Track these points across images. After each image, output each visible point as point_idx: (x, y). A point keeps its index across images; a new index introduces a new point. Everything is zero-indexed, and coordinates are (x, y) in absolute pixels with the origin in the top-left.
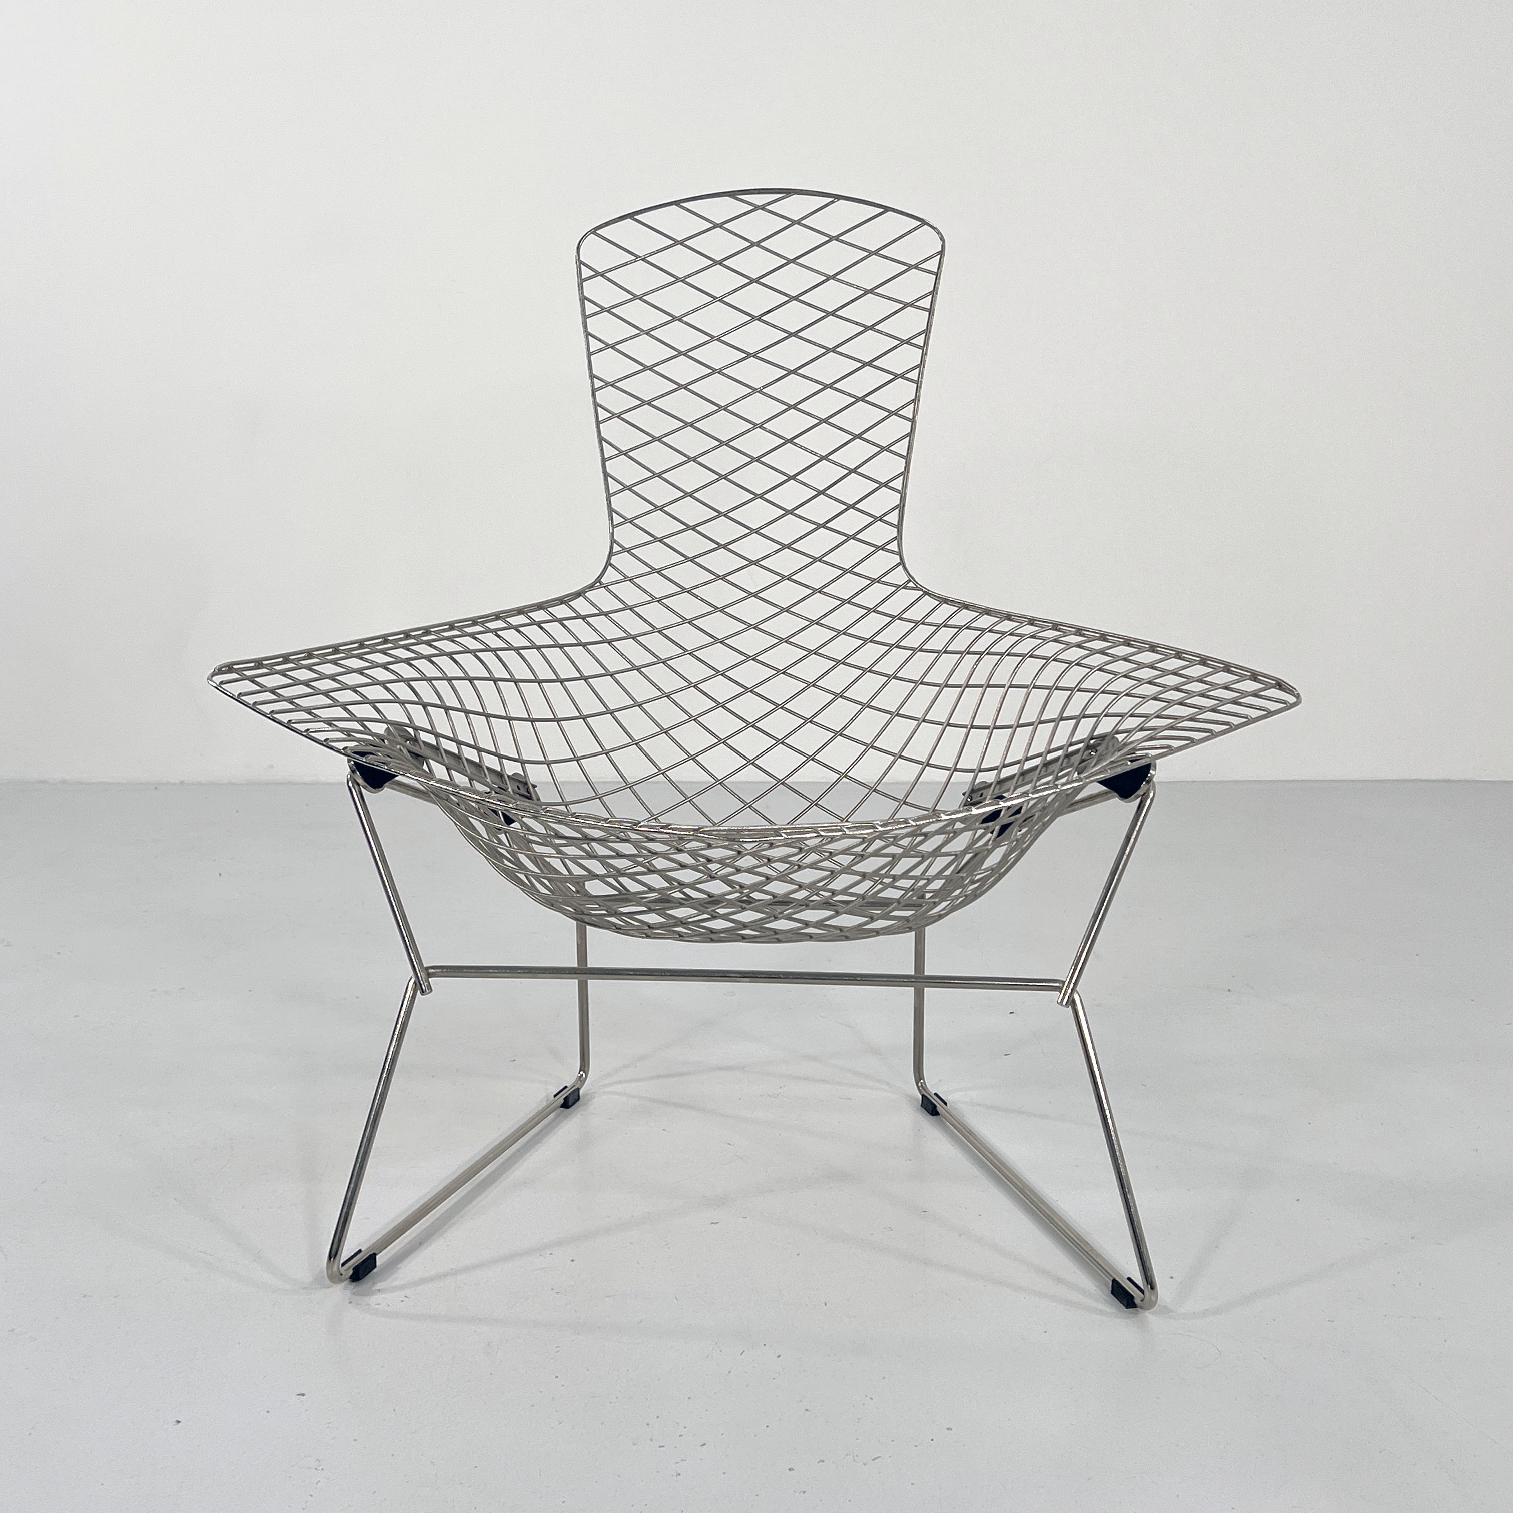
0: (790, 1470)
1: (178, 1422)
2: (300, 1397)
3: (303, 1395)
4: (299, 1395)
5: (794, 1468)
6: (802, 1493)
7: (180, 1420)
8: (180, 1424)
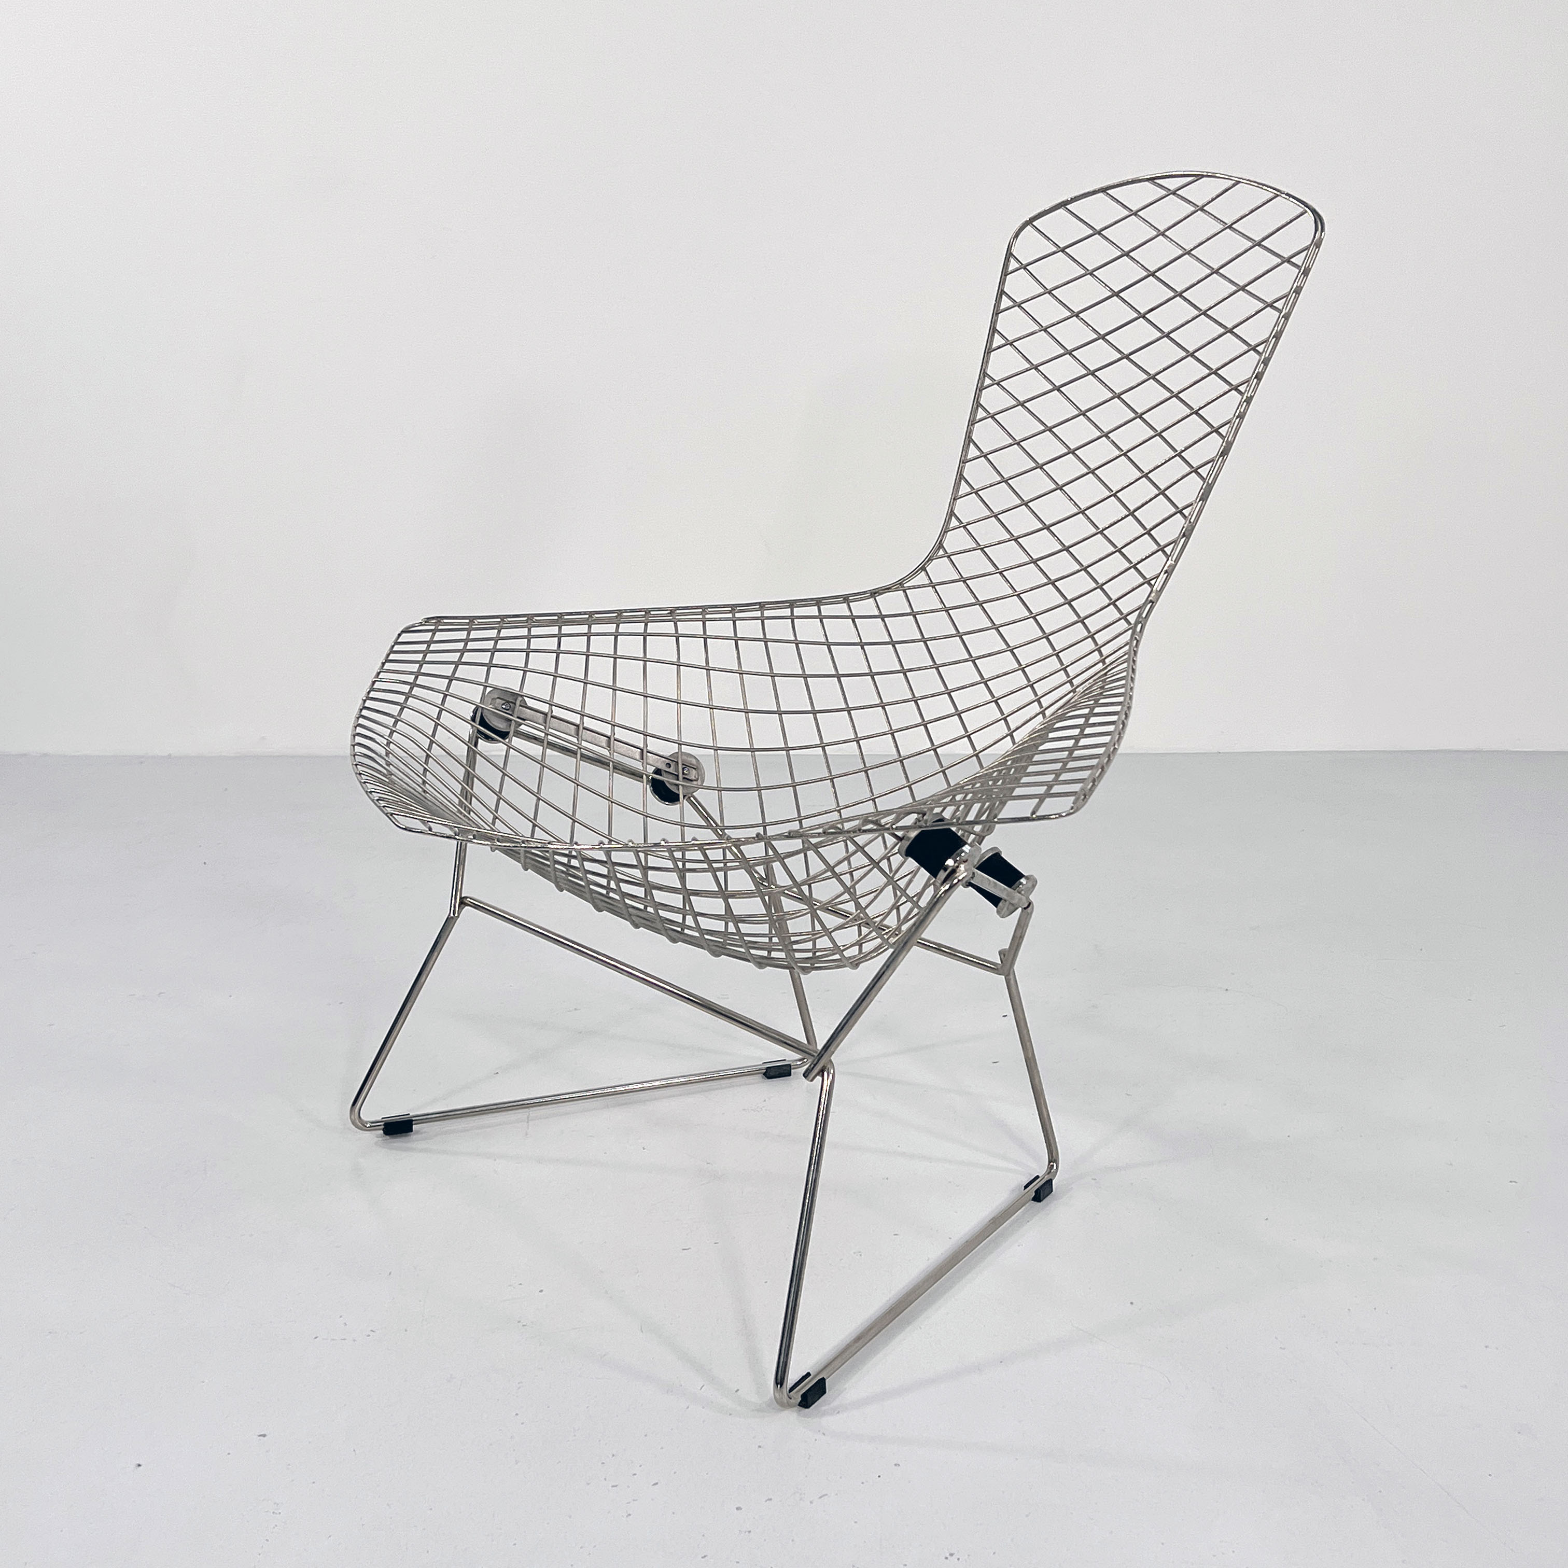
0: (738, 1509)
1: (139, 1465)
2: (261, 1438)
3: (264, 1436)
4: (260, 1436)
5: (742, 1507)
6: (747, 1533)
7: (141, 1464)
8: (141, 1468)
